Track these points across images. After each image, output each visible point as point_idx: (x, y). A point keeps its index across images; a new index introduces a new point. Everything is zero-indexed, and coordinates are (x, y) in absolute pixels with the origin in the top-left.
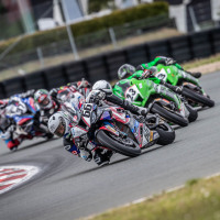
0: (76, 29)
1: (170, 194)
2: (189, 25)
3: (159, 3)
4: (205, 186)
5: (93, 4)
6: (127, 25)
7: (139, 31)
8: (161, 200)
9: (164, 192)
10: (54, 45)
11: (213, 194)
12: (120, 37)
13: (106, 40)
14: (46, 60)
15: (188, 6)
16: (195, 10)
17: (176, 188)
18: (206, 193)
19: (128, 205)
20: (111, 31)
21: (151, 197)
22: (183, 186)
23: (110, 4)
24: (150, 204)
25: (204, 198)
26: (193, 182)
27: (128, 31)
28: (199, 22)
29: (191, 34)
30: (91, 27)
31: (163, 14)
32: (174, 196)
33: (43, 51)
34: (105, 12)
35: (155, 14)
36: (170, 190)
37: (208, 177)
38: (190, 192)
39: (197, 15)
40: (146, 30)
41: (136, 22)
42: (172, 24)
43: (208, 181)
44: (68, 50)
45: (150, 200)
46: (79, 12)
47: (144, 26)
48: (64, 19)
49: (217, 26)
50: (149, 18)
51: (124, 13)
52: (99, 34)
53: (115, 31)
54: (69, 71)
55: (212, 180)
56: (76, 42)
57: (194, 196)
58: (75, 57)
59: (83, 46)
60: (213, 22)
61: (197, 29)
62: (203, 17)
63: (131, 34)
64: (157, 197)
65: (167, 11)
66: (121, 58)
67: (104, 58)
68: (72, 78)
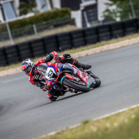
0: (12, 25)
1: (72, 129)
2: (84, 23)
3: (64, 9)
4: (93, 125)
5: (22, 10)
6: (45, 23)
7: (52, 27)
8: (65, 133)
9: (67, 128)
11: (99, 130)
12: (40, 30)
13: (31, 32)
15: (83, 11)
16: (87, 14)
17: (75, 126)
18: (94, 129)
19: (44, 136)
20: (34, 26)
21: (59, 131)
22: (79, 124)
23: (34, 9)
24: (59, 136)
25: (93, 132)
26: (86, 122)
27: (45, 26)
28: (90, 21)
29: (84, 28)
30: (22, 24)
31: (67, 16)
32: (74, 131)
34: (30, 15)
35: (62, 16)
36: (71, 127)
37: (95, 119)
38: (84, 129)
39: (89, 17)
40: (56, 26)
41: (50, 21)
42: (73, 22)
43: (95, 122)
44: (7, 38)
45: (59, 133)
46: (14, 14)
47: (55, 23)
48: (5, 19)
49: (101, 24)
50: (58, 19)
51: (42, 15)
52: (27, 28)
53: (37, 26)
54: (7, 52)
55: (98, 121)
56: (12, 33)
57: (86, 131)
58: (11, 42)
59: (16, 36)
60: (99, 22)
61: (89, 25)
62: (92, 18)
63: (47, 28)
64: (63, 131)
65: (70, 14)
66: (41, 44)
67: (30, 44)
68: (9, 56)
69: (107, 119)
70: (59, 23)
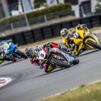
0: (29, 15)
1: (73, 91)
2: (81, 14)
3: (67, 4)
4: (88, 88)
5: (36, 4)
6: (52, 14)
7: (58, 17)
8: (68, 94)
9: (69, 90)
10: (18, 23)
11: (92, 92)
12: (49, 19)
13: (42, 21)
14: (15, 29)
15: (80, 5)
16: (84, 7)
17: (75, 89)
18: (89, 91)
19: (52, 96)
20: (45, 16)
21: (63, 92)
22: (78, 88)
23: (45, 4)
24: (63, 96)
25: (87, 94)
26: (83, 86)
27: (53, 16)
28: (85, 13)
29: (81, 18)
30: (36, 15)
31: (69, 9)
32: (74, 92)
33: (13, 25)
34: (42, 8)
35: (65, 9)
37: (89, 84)
38: (81, 91)
39: (84, 10)
40: (61, 16)
41: (56, 13)
42: (73, 14)
43: (89, 86)
44: (25, 25)
45: (63, 94)
46: (30, 8)
47: (60, 14)
48: (23, 11)
49: (93, 15)
50: (62, 11)
51: (51, 8)
52: (40, 18)
53: (47, 16)
55: (91, 85)
56: (29, 21)
57: (83, 92)
58: (28, 28)
59: (31, 23)
60: (92, 13)
61: (84, 16)
62: (87, 11)
63: (54, 18)
64: (66, 93)
65: (71, 8)
66: (49, 29)
67: (42, 29)
68: (27, 38)
69: (98, 83)
70: (63, 14)
